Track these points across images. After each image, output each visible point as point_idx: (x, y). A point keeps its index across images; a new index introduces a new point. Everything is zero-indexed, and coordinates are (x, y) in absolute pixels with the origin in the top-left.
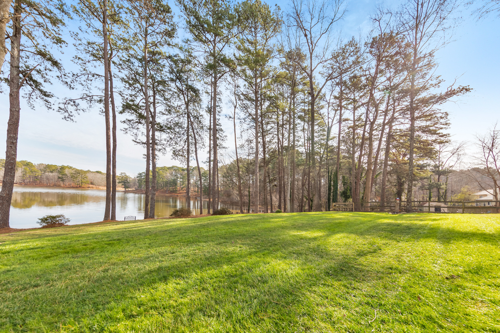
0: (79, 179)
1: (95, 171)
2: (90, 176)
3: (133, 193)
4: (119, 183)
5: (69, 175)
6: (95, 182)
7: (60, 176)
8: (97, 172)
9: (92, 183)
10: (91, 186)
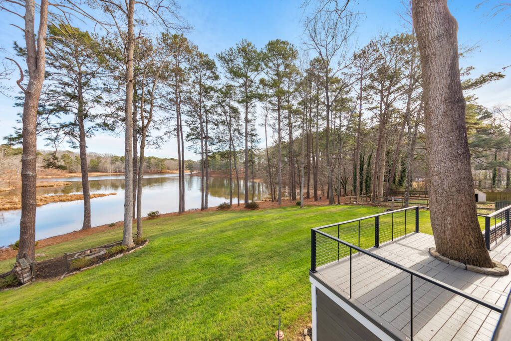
0: (160, 166)
1: (170, 158)
2: (167, 163)
3: (197, 176)
4: (187, 168)
5: (153, 163)
6: (170, 168)
7: (148, 165)
8: (172, 159)
9: (168, 169)
10: (168, 171)
